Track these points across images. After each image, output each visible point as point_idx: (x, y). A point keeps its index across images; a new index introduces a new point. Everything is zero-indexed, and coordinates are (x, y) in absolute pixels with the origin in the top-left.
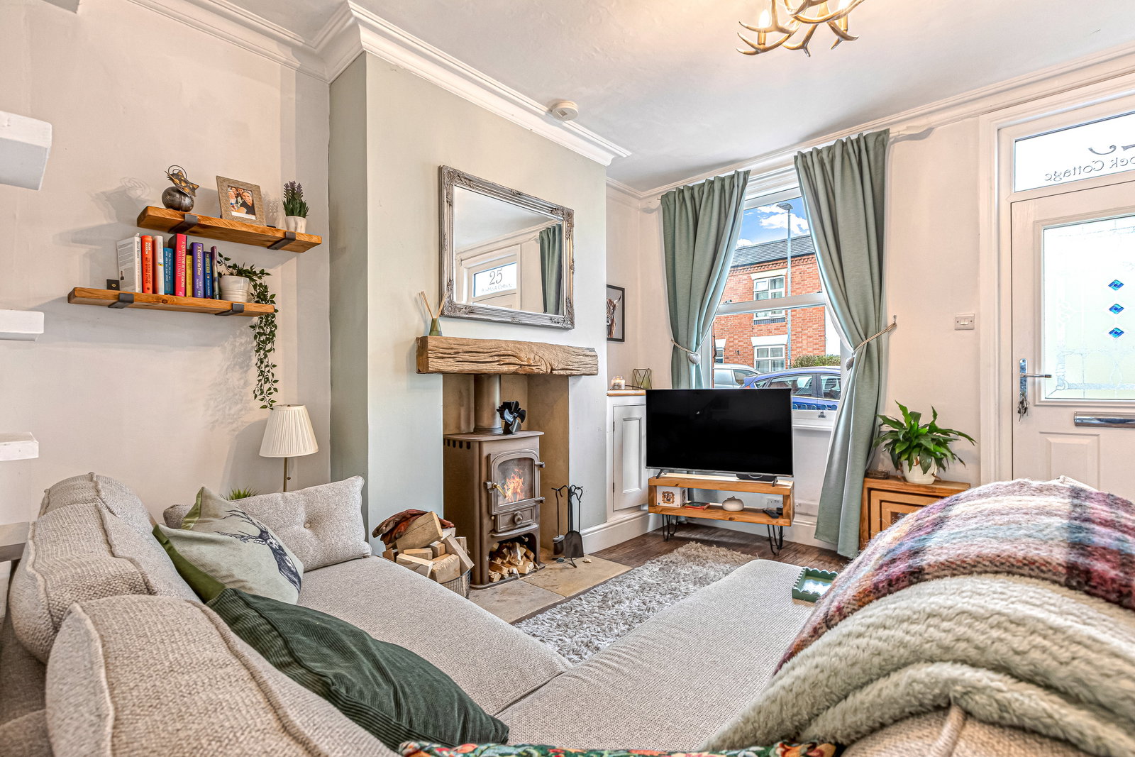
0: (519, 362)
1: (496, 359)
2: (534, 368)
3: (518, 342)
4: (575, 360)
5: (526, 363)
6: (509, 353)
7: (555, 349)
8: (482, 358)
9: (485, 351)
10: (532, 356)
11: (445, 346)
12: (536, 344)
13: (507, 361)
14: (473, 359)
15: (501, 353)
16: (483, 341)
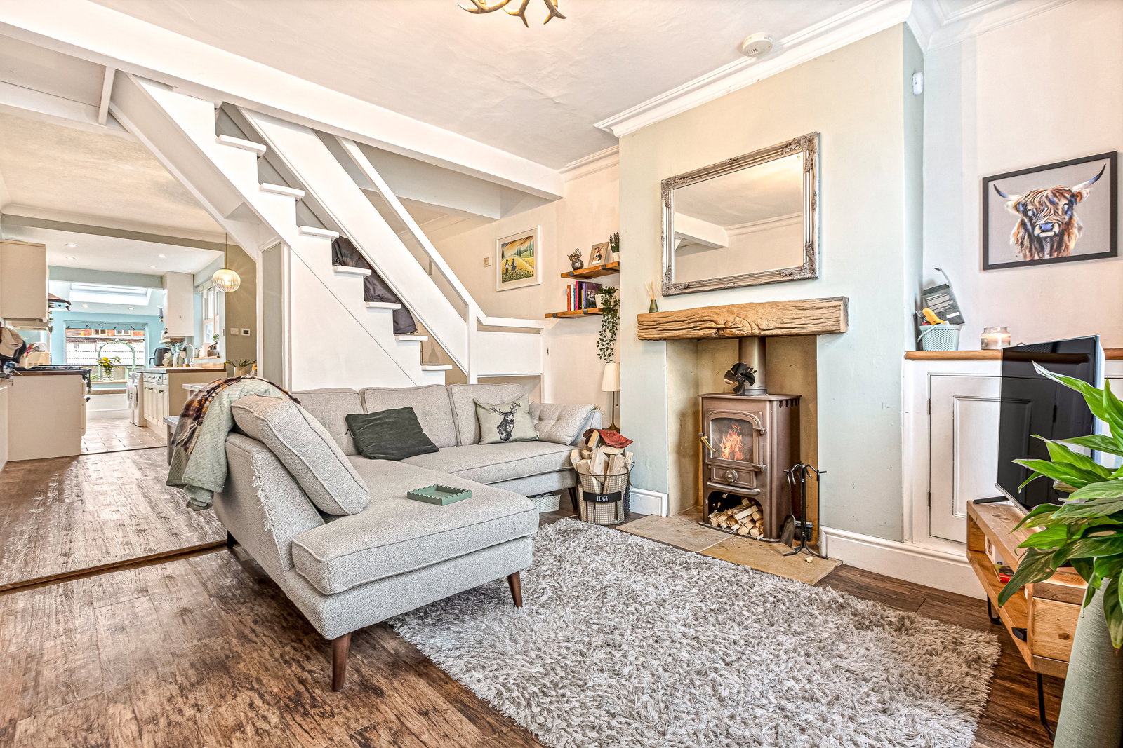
0: (714, 325)
1: (692, 325)
2: (734, 330)
3: (717, 307)
4: (795, 316)
5: (724, 326)
6: (706, 318)
7: (764, 308)
8: (678, 325)
9: (682, 319)
10: (731, 319)
11: (649, 320)
12: (738, 306)
13: (703, 326)
14: (671, 327)
15: (697, 319)
16: (680, 311)
